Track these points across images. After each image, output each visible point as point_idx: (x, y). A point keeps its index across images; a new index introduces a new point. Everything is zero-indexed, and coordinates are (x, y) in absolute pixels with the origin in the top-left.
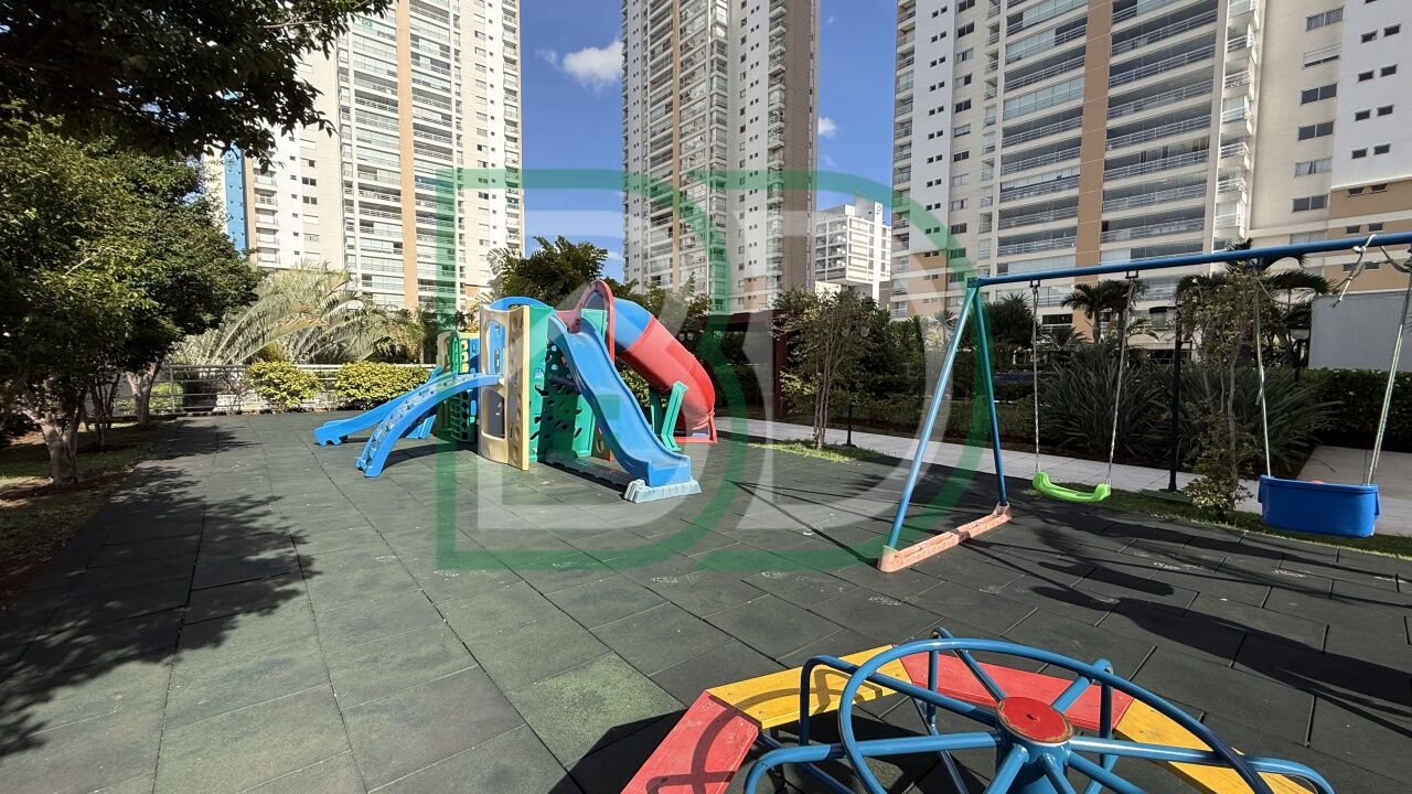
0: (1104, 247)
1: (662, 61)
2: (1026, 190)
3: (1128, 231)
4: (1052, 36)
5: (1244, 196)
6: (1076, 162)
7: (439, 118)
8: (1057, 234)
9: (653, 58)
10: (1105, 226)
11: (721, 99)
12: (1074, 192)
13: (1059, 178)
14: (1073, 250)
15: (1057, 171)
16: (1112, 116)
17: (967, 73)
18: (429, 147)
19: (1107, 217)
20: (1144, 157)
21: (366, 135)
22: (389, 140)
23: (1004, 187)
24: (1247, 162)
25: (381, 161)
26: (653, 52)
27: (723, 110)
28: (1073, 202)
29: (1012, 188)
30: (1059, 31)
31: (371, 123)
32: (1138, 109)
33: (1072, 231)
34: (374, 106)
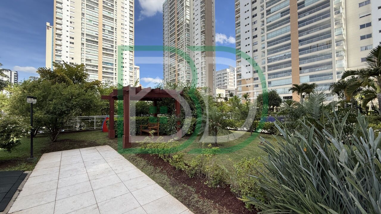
0: (301, 75)
1: (172, 30)
2: (275, 59)
3: (308, 70)
4: (280, 15)
5: (345, 58)
6: (290, 50)
7: (110, 46)
8: (286, 72)
9: (170, 30)
10: (300, 69)
11: (188, 39)
12: (290, 59)
13: (285, 55)
14: (291, 76)
15: (284, 53)
16: (300, 36)
17: (255, 28)
18: (107, 54)
19: (301, 66)
20: (311, 47)
21: (89, 51)
22: (95, 52)
23: (268, 59)
24: (344, 47)
25: (93, 58)
26: (170, 28)
27: (189, 42)
28: (290, 62)
29: (271, 59)
30: (281, 13)
31: (90, 47)
32: (308, 33)
33: (290, 71)
34: (91, 43)
